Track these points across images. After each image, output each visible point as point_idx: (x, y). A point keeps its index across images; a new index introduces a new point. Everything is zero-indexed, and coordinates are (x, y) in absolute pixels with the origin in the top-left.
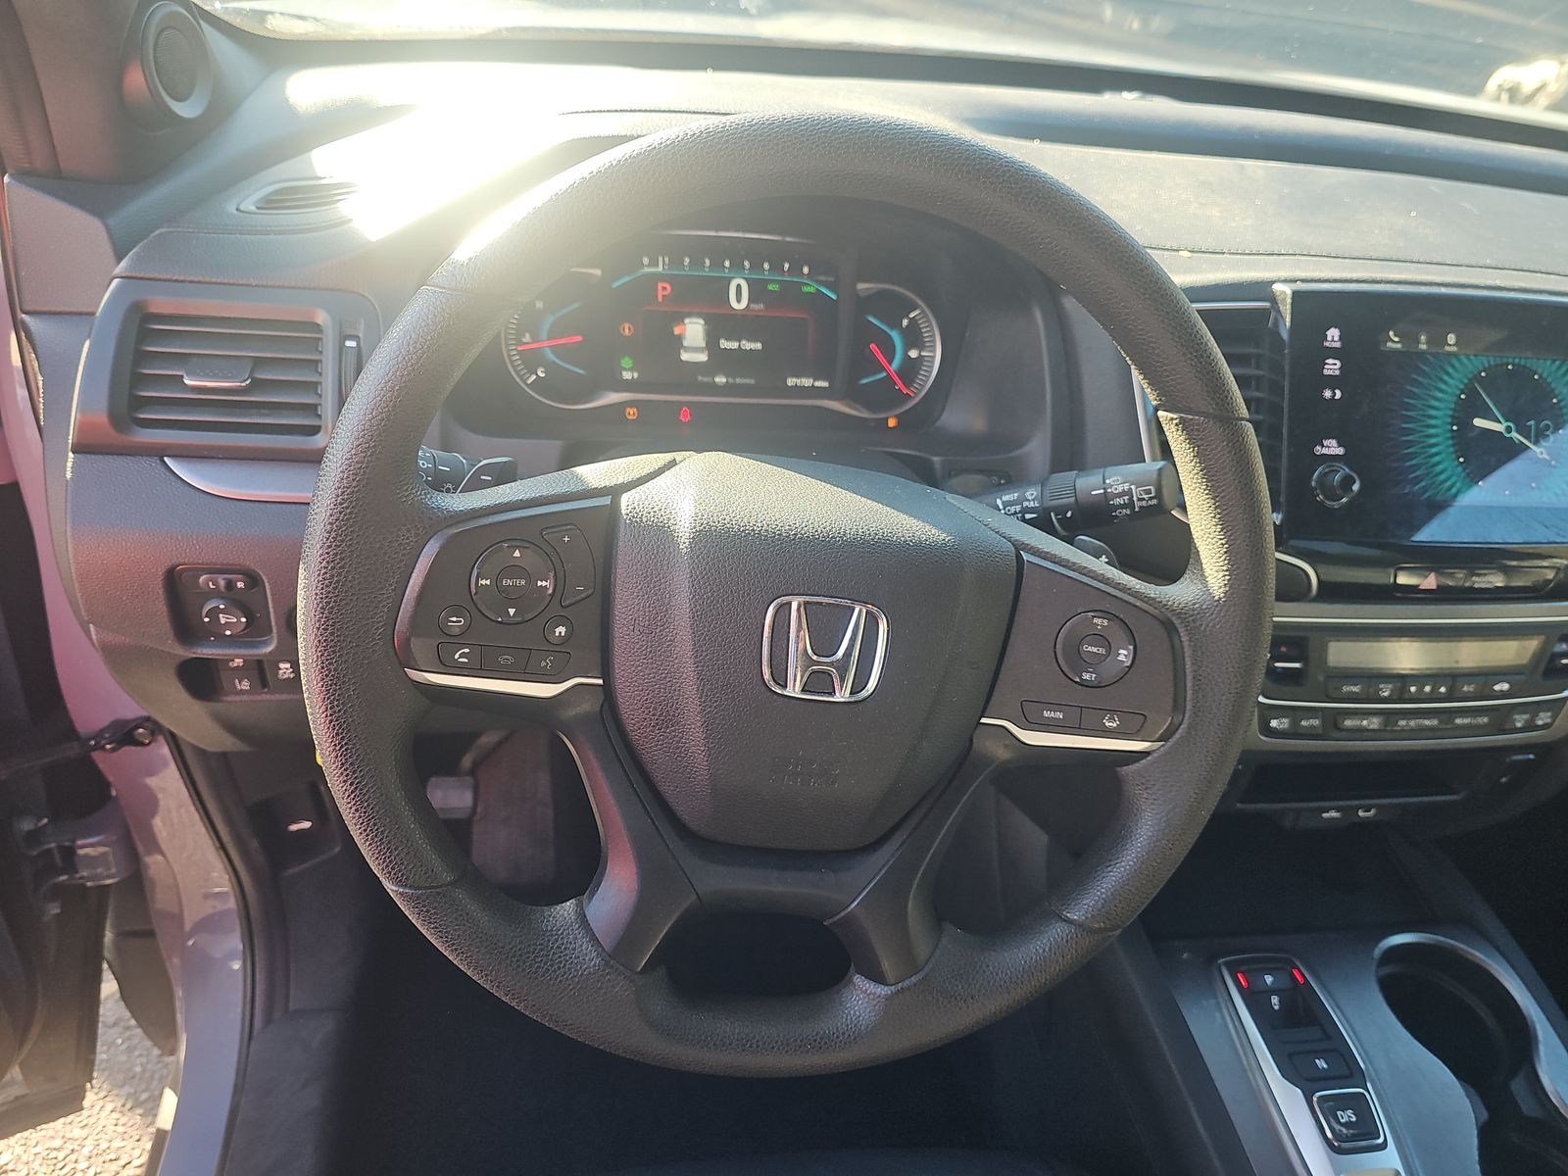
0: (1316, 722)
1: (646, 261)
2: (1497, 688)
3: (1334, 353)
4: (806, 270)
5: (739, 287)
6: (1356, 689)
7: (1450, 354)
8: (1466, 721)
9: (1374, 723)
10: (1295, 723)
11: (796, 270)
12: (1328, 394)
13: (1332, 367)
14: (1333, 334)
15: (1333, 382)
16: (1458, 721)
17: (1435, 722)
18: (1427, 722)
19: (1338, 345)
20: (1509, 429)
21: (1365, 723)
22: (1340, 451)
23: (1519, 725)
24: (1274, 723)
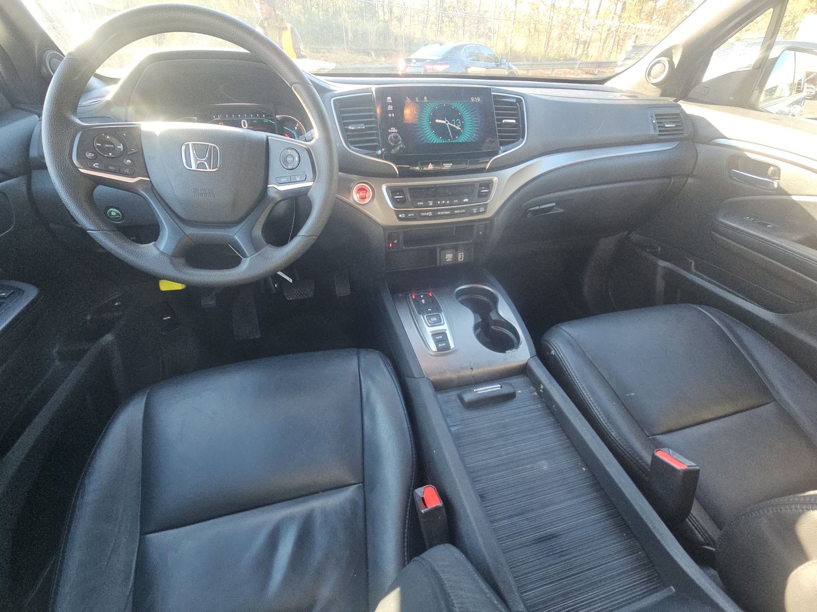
0: (413, 215)
1: (214, 117)
2: (464, 200)
3: (390, 104)
4: (264, 116)
5: (244, 122)
6: (422, 203)
7: (426, 102)
8: (458, 211)
9: (430, 214)
10: (406, 215)
11: (261, 116)
12: (390, 115)
13: (390, 108)
14: (389, 98)
15: (391, 112)
16: (456, 212)
17: (449, 212)
18: (446, 213)
19: (391, 101)
20: (447, 122)
21: (428, 214)
22: (396, 131)
23: (475, 212)
24: (400, 216)
